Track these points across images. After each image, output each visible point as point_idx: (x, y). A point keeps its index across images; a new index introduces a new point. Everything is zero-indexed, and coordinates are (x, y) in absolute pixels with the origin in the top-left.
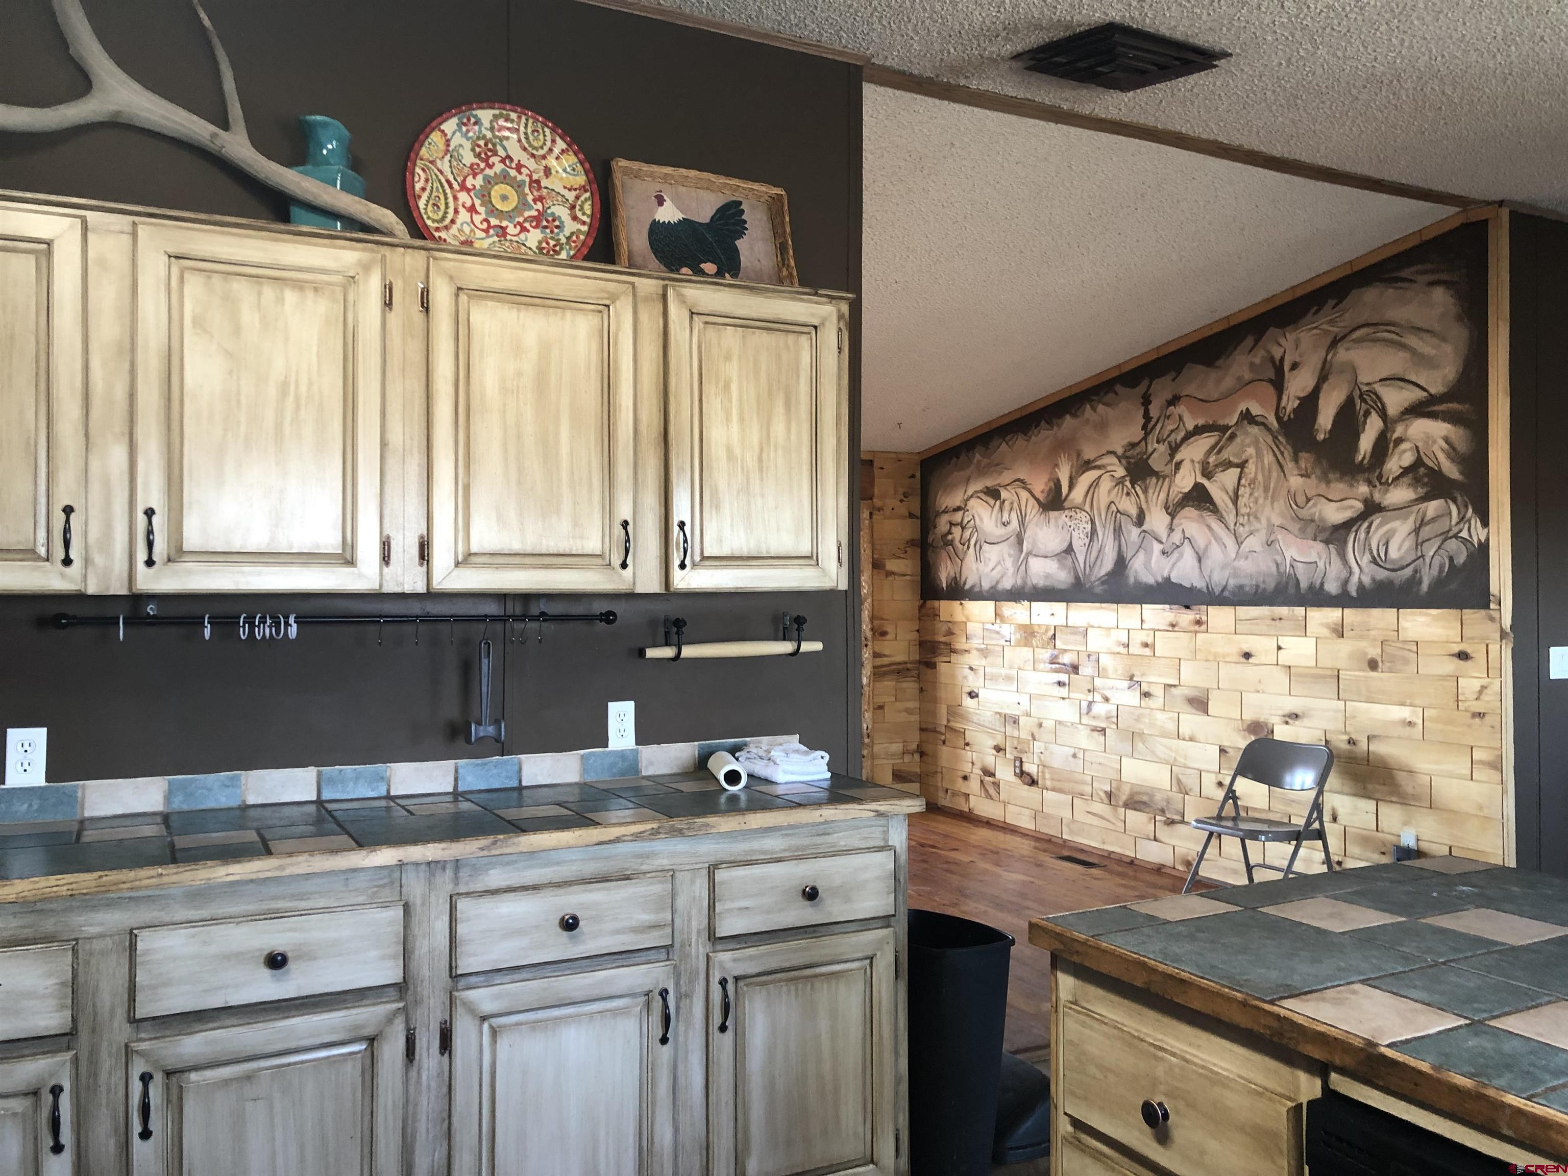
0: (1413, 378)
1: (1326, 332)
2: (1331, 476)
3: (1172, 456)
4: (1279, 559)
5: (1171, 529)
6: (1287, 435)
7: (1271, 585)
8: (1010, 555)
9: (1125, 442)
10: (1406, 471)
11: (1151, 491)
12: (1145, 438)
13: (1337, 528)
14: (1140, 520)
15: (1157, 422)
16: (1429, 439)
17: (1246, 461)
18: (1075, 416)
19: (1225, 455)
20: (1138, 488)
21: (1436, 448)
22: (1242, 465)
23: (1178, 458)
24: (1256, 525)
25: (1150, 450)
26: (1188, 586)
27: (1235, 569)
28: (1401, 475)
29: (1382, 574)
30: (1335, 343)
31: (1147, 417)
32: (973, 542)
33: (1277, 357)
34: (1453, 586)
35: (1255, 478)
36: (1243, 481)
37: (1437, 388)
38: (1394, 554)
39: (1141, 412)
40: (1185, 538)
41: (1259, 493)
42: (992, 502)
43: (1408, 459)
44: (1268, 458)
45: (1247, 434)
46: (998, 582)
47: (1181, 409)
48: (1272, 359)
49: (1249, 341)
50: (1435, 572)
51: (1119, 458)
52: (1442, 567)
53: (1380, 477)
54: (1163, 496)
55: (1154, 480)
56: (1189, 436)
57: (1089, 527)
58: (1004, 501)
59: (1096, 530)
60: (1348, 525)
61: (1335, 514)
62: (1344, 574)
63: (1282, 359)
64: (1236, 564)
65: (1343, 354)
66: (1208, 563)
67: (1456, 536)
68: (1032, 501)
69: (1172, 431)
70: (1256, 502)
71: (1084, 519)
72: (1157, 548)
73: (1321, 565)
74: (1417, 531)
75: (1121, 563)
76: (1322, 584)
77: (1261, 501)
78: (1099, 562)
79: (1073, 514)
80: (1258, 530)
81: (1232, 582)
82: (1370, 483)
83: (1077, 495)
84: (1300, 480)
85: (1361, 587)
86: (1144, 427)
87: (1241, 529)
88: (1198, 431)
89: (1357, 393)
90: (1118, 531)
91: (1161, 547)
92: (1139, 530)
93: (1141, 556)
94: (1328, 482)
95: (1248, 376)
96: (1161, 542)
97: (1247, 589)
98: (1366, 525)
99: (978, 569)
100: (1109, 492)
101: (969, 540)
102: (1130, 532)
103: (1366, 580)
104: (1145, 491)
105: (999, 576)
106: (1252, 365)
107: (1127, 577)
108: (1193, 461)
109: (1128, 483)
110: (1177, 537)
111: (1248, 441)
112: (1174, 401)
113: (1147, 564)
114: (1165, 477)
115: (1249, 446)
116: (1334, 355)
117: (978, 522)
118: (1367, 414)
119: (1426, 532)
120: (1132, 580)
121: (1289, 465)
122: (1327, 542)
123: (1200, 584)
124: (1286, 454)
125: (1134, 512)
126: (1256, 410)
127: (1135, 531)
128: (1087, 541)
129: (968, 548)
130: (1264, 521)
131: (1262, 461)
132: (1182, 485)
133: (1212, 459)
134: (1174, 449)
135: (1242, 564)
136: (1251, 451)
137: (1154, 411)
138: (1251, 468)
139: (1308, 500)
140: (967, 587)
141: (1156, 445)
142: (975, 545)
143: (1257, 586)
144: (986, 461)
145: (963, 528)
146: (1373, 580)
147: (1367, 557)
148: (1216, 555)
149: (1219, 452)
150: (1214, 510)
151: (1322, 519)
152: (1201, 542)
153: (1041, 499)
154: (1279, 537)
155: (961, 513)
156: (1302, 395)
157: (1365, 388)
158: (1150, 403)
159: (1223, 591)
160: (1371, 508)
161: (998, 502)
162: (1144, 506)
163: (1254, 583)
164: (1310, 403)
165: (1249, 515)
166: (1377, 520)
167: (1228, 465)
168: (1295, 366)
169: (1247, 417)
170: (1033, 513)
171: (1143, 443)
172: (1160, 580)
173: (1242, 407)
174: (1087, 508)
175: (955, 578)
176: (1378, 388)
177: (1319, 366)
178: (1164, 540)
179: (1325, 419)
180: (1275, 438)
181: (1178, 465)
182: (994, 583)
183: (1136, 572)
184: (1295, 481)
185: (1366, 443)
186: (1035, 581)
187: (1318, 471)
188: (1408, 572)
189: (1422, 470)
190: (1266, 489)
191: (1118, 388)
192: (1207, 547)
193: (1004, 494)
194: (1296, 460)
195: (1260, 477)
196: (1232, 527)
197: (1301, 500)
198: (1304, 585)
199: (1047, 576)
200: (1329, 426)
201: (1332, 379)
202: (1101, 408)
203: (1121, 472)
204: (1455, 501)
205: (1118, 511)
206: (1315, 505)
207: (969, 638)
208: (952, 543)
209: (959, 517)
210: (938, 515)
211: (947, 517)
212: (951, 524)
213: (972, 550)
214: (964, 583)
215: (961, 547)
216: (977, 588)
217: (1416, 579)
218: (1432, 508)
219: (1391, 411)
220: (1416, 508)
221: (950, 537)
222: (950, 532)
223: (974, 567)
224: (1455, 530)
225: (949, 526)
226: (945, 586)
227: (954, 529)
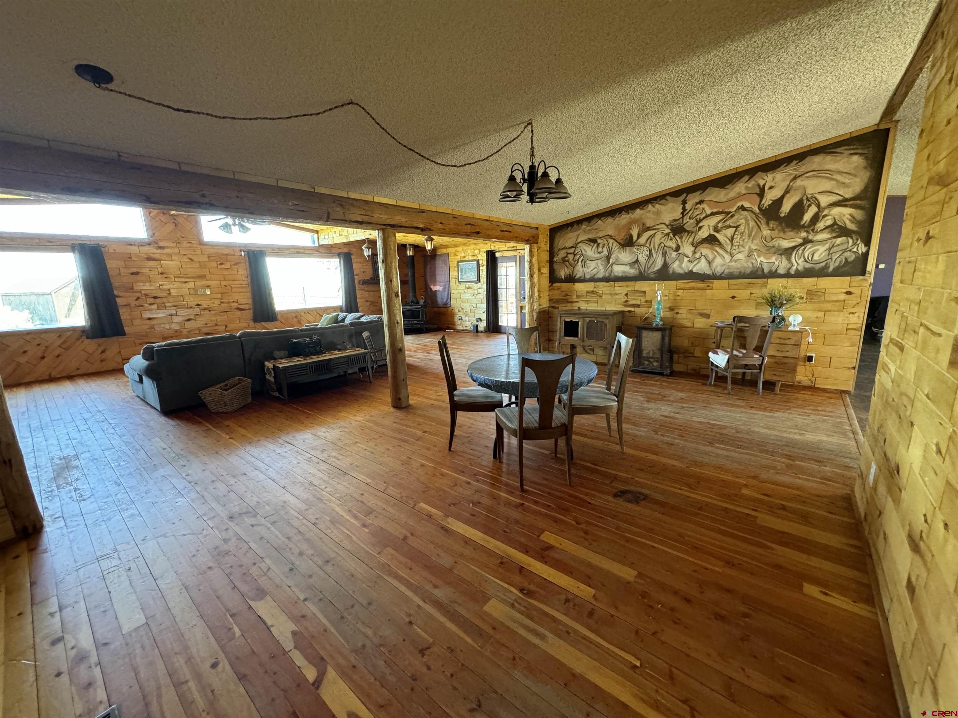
0: (837, 192)
1: (791, 174)
2: (786, 230)
3: (697, 224)
4: (754, 261)
5: (695, 252)
6: (763, 215)
7: (748, 271)
8: (602, 265)
9: (671, 219)
10: (827, 227)
11: (684, 238)
12: (683, 217)
13: (787, 249)
14: (678, 249)
15: (690, 211)
16: (842, 215)
17: (740, 225)
18: (642, 209)
19: (728, 223)
20: (677, 237)
21: (845, 219)
22: (737, 227)
23: (700, 225)
24: (742, 249)
25: (685, 222)
26: (702, 273)
27: (728, 266)
28: (825, 229)
29: (808, 266)
30: (795, 178)
31: (684, 209)
32: (580, 260)
33: (762, 184)
34: (846, 269)
35: (744, 231)
36: (737, 233)
37: (848, 194)
38: (816, 257)
39: (681, 206)
40: (702, 255)
41: (746, 237)
42: (592, 244)
43: (829, 222)
44: (752, 224)
45: (741, 215)
46: (594, 275)
47: (704, 206)
48: (759, 185)
49: (746, 178)
50: (837, 264)
51: (667, 226)
52: (841, 262)
53: (813, 230)
54: (691, 240)
55: (686, 234)
56: (707, 216)
57: (648, 253)
58: (599, 244)
59: (652, 254)
60: (793, 248)
61: (786, 244)
62: (789, 266)
63: (764, 186)
64: (730, 264)
65: (799, 182)
66: (714, 264)
67: (850, 251)
68: (615, 244)
69: (698, 215)
70: (743, 240)
71: (645, 250)
72: (686, 259)
73: (777, 263)
74: (830, 249)
75: (665, 266)
76: (776, 270)
77: (746, 240)
78: (653, 266)
79: (639, 248)
80: (743, 251)
81: (726, 271)
82: (807, 232)
83: (642, 240)
84: (769, 232)
85: (797, 270)
86: (682, 213)
87: (734, 251)
88: (713, 214)
89: (805, 198)
90: (664, 254)
91: (688, 259)
92: (676, 253)
93: (677, 263)
94: (784, 232)
95: (744, 191)
96: (688, 257)
97: (735, 273)
98: (803, 247)
99: (583, 271)
100: (661, 239)
101: (578, 259)
102: (671, 254)
103: (800, 268)
104: (681, 238)
105: (595, 273)
106: (747, 188)
107: (669, 271)
108: (709, 226)
109: (671, 235)
110: (697, 255)
111: (742, 217)
112: (701, 202)
113: (680, 266)
114: (692, 233)
115: (742, 219)
116: (794, 183)
117: (584, 252)
118: (809, 206)
119: (834, 250)
120: (671, 272)
121: (763, 226)
122: (781, 255)
123: (709, 272)
124: (762, 222)
125: (674, 246)
126: (747, 205)
127: (674, 254)
128: (647, 258)
129: (578, 262)
130: (747, 248)
131: (748, 225)
132: (702, 235)
133: (720, 225)
134: (698, 222)
135: (733, 264)
136: (743, 221)
137: (688, 206)
138: (742, 228)
139: (772, 239)
140: (577, 277)
141: (688, 220)
142: (582, 261)
143: (740, 272)
144: (589, 228)
145: (575, 255)
146: (804, 268)
147: (802, 259)
148: (718, 261)
149: (725, 222)
150: (720, 244)
151: (779, 246)
152: (711, 257)
153: (622, 243)
154: (755, 253)
155: (574, 249)
156: (774, 199)
157: (809, 196)
158: (686, 203)
159: (722, 274)
160: (806, 241)
161: (596, 245)
162: (680, 244)
163: (739, 271)
164: (778, 203)
165: (738, 246)
166: (809, 246)
167: (730, 227)
168: (771, 188)
169: (743, 208)
170: (616, 248)
171: (681, 220)
172: (687, 271)
173: (740, 204)
174: (648, 245)
175: (570, 274)
176: (818, 196)
177: (786, 187)
178: (690, 256)
179: (786, 207)
180: (757, 216)
181: (700, 228)
182: (592, 275)
183: (674, 268)
184: (766, 232)
185: (807, 217)
186: (616, 274)
187: (780, 228)
188: (823, 264)
189: (836, 227)
190: (750, 236)
191: (668, 197)
192: (714, 258)
193: (599, 241)
194: (768, 224)
195: (747, 231)
196: (729, 250)
197: (768, 240)
198: (766, 271)
199: (624, 272)
200: (788, 211)
201: (792, 192)
202: (657, 206)
203: (668, 231)
204: (852, 238)
205: (665, 246)
206: (776, 241)
207: (578, 297)
208: (568, 261)
209: (572, 251)
210: (559, 250)
211: (565, 251)
212: (568, 253)
213: (580, 263)
214: (575, 276)
215: (573, 262)
216: (583, 278)
217: (827, 267)
218: (839, 241)
219: (823, 204)
220: (831, 241)
221: (567, 259)
222: (567, 257)
223: (581, 270)
224: (850, 248)
225: (566, 254)
226: (563, 278)
227: (569, 255)
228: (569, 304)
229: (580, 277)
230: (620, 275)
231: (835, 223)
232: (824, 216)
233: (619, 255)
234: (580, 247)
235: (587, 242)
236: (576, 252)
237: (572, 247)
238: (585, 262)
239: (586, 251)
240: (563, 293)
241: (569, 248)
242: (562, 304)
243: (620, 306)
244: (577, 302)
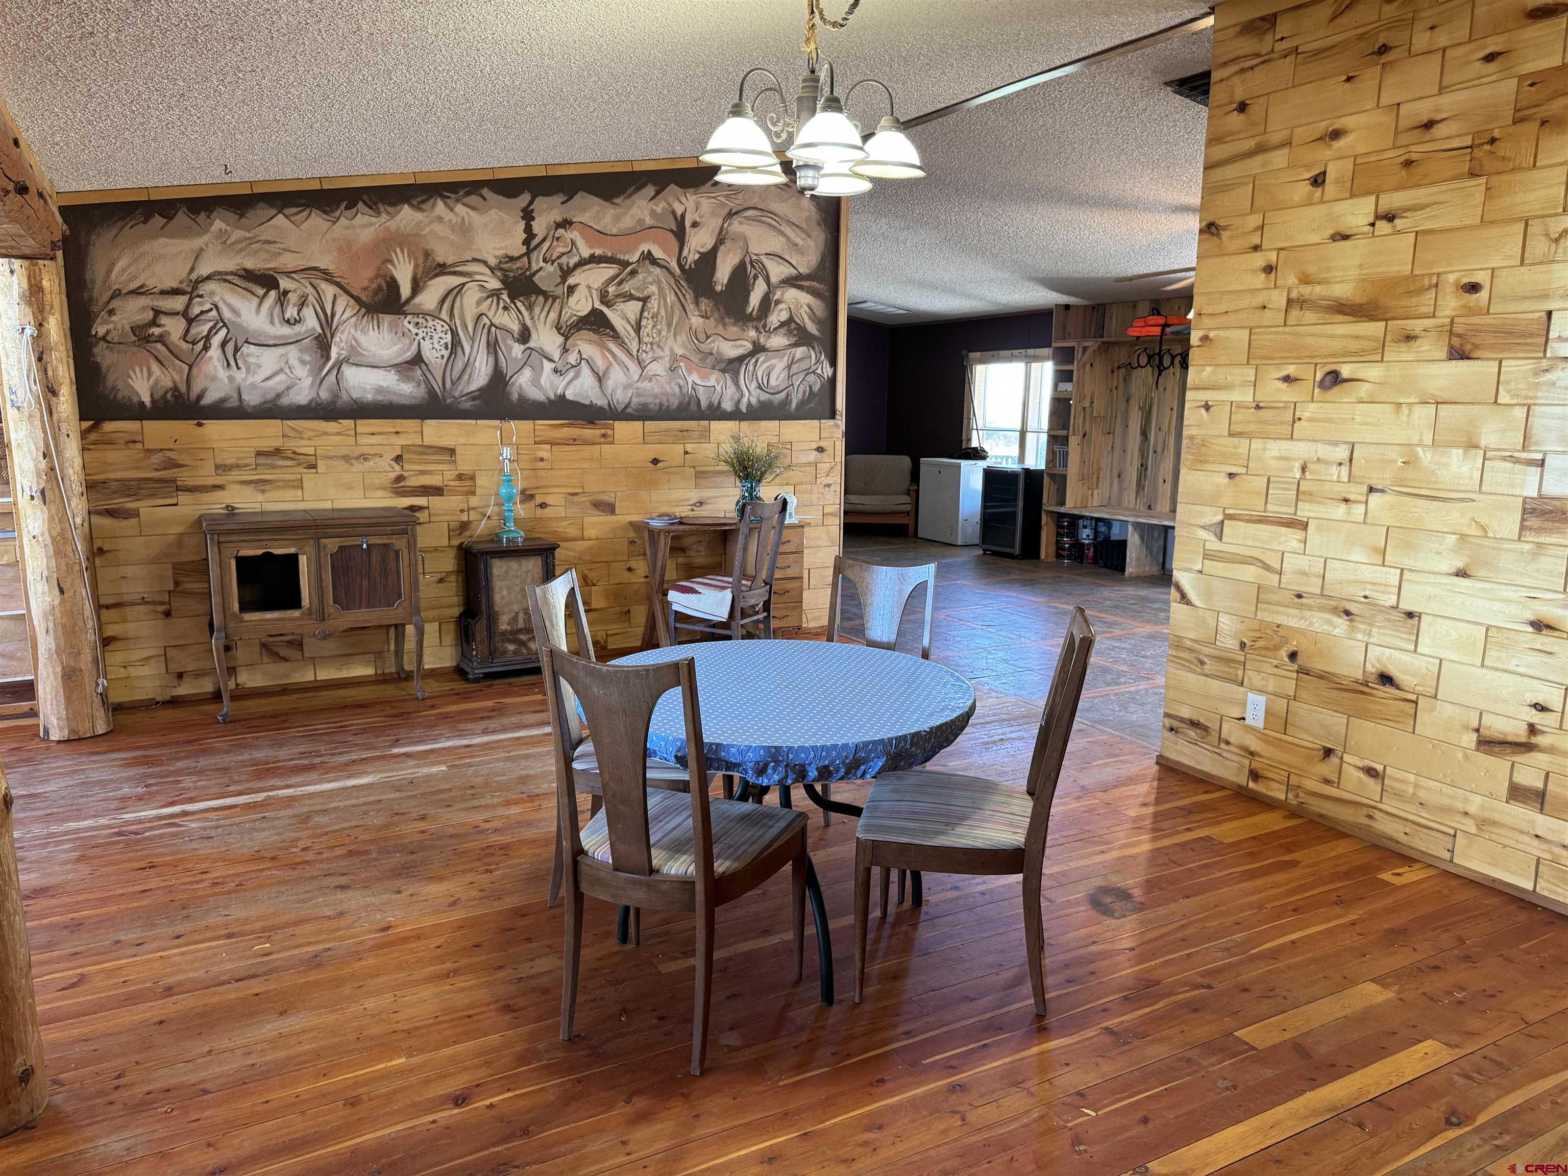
0: (788, 258)
1: (723, 205)
2: (727, 320)
3: (564, 278)
4: (682, 382)
5: (565, 350)
6: (687, 280)
7: (675, 403)
8: (303, 362)
9: (500, 253)
10: (783, 324)
11: (537, 310)
12: (528, 254)
13: (731, 361)
14: (524, 336)
15: (544, 240)
16: (798, 304)
17: (649, 297)
18: (418, 208)
19: (626, 287)
20: (519, 304)
21: (802, 311)
22: (645, 300)
23: (571, 281)
24: (659, 353)
25: (535, 267)
26: (587, 402)
27: (637, 389)
28: (779, 327)
29: (765, 397)
30: (731, 215)
31: (529, 232)
32: (216, 341)
33: (679, 213)
34: (812, 405)
35: (658, 313)
36: (646, 314)
37: (804, 270)
38: (773, 382)
39: (522, 225)
40: (581, 359)
41: (661, 326)
42: (261, 291)
43: (784, 316)
44: (671, 298)
45: (650, 273)
46: (279, 396)
47: (572, 234)
48: (674, 213)
49: (650, 190)
50: (800, 396)
51: (492, 269)
52: (804, 392)
53: (764, 326)
54: (553, 315)
55: (541, 299)
56: (582, 263)
57: (448, 338)
58: (286, 293)
59: (460, 342)
60: (741, 359)
62: (737, 396)
63: (683, 216)
64: (639, 384)
65: (736, 226)
66: (610, 383)
67: (814, 372)
68: (343, 301)
69: (563, 254)
70: (659, 332)
71: (439, 328)
72: (548, 366)
73: (718, 388)
74: (789, 367)
75: (499, 379)
76: (719, 403)
77: (664, 333)
78: (466, 377)
79: (421, 320)
80: (661, 358)
81: (634, 400)
82: (757, 329)
83: (429, 298)
84: (701, 320)
85: (749, 404)
86: (527, 242)
87: (644, 355)
88: (594, 260)
89: (748, 260)
90: (493, 347)
91: (553, 365)
92: (523, 347)
93: (527, 373)
94: (725, 325)
95: (649, 221)
96: (551, 360)
97: (651, 406)
98: (754, 360)
99: (231, 379)
100: (479, 303)
101: (208, 338)
102: (510, 349)
103: (754, 401)
104: (530, 308)
105: (280, 388)
106: (653, 213)
107: (509, 394)
108: (589, 287)
109: (505, 297)
110: (572, 358)
111: (650, 279)
112: (565, 224)
113: (535, 382)
114: (555, 298)
115: (651, 284)
116: (729, 225)
117: (227, 314)
118: (756, 277)
119: (795, 369)
120: (515, 396)
121: (690, 307)
122: (724, 371)
123: (600, 402)
124: (687, 296)
125: (515, 327)
126: (658, 253)
127: (517, 350)
128: (446, 353)
129: (206, 348)
130: (667, 350)
131: (665, 300)
132: (577, 307)
133: (611, 289)
134: (566, 273)
135: (646, 385)
136: (653, 288)
137: (539, 226)
138: (654, 304)
139: (708, 337)
140: (207, 400)
141: (542, 264)
142: (224, 344)
143: (661, 405)
144: (238, 234)
145: (190, 321)
146: (759, 400)
147: (754, 384)
148: (616, 377)
149: (620, 283)
150: (616, 336)
151: (718, 353)
152: (600, 364)
154: (682, 364)
155: (183, 298)
156: (702, 250)
157: (754, 258)
158: (533, 219)
159: (626, 407)
160: (758, 349)
161: (273, 293)
162: (529, 323)
163: (658, 401)
164: (709, 259)
165: (652, 344)
166: (762, 357)
167: (631, 297)
168: (695, 225)
169: (649, 257)
171: (525, 259)
172: (552, 397)
173: (645, 247)
174: (444, 315)
175: (175, 388)
176: (764, 259)
177: (717, 230)
178: (556, 359)
179: (723, 274)
180: (677, 281)
181: (571, 289)
182: (270, 396)
183: (520, 387)
184: (696, 321)
185: (755, 299)
186: (355, 395)
187: (716, 315)
188: (783, 395)
189: (793, 325)
190: (669, 325)
191: (485, 192)
192: (607, 369)
193: (284, 283)
194: (697, 303)
195: (663, 313)
196: (635, 353)
197: (702, 337)
198: (704, 404)
199: (380, 390)
200: (725, 282)
201: (728, 244)
202: (459, 208)
203: (494, 284)
204: (814, 349)
205: (492, 324)
206: (713, 341)
207: (222, 468)
208: (161, 339)
209: (178, 303)
210: (116, 294)
211: (143, 301)
212: (157, 312)
213: (214, 352)
214: (200, 397)
215: (185, 346)
216: (233, 403)
217: (787, 401)
218: (800, 351)
219: (774, 279)
220: (788, 352)
221: (156, 331)
222: (154, 323)
223: (222, 374)
224: (814, 368)
225: (151, 314)
226: (147, 400)
227: (164, 320)
228: (183, 498)
229: (223, 400)
230: (370, 397)
231: (791, 320)
232: (778, 302)
233: (358, 335)
234: (212, 294)
235: (236, 280)
236: (196, 310)
237: (175, 292)
238: (236, 350)
239: (236, 312)
240: (156, 459)
241: (163, 293)
242: (153, 496)
243: (380, 493)
244: (220, 487)
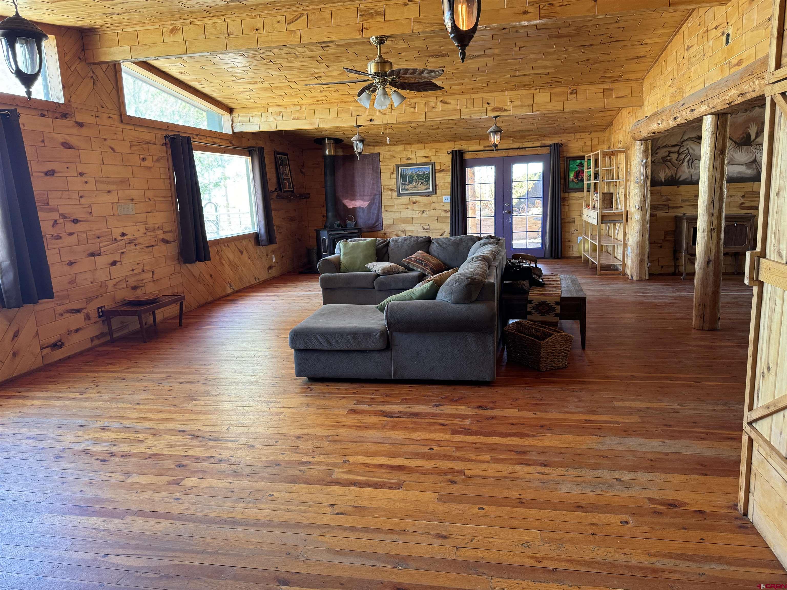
32: (686, 160)
79: (757, 147)
83: (761, 139)
99: (689, 172)
101: (684, 159)
117: (691, 151)
129: (683, 162)
140: (681, 179)
142: (688, 161)
145: (679, 154)
153: (737, 141)
155: (678, 147)
170: (731, 147)
175: (672, 176)
186: (730, 175)
207: (683, 201)
208: (670, 161)
209: (676, 149)
210: (659, 148)
211: (667, 149)
212: (670, 152)
213: (685, 163)
214: (679, 178)
215: (677, 162)
216: (689, 180)
221: (668, 158)
222: (668, 156)
223: (687, 170)
225: (668, 153)
226: (663, 180)
227: (671, 155)
228: (671, 210)
229: (686, 179)
230: (735, 175)
233: (734, 154)
234: (687, 145)
235: (695, 140)
236: (681, 151)
237: (676, 145)
238: (692, 162)
239: (694, 150)
240: (664, 198)
241: (672, 146)
242: (662, 210)
243: (735, 209)
244: (682, 207)
